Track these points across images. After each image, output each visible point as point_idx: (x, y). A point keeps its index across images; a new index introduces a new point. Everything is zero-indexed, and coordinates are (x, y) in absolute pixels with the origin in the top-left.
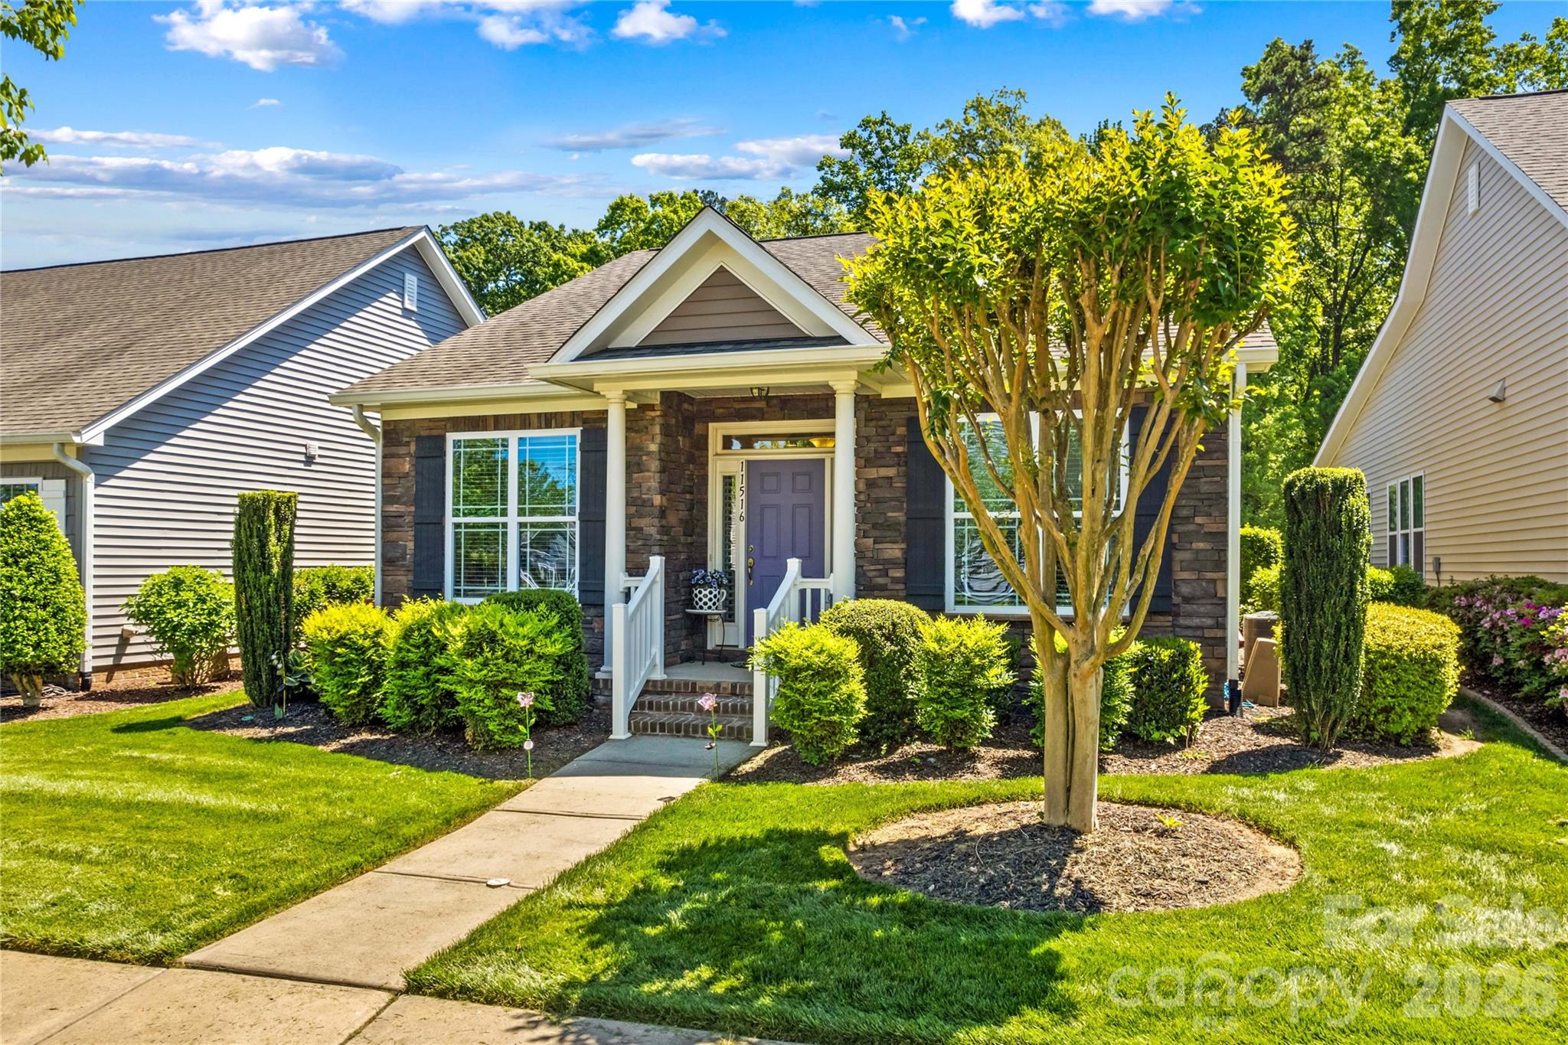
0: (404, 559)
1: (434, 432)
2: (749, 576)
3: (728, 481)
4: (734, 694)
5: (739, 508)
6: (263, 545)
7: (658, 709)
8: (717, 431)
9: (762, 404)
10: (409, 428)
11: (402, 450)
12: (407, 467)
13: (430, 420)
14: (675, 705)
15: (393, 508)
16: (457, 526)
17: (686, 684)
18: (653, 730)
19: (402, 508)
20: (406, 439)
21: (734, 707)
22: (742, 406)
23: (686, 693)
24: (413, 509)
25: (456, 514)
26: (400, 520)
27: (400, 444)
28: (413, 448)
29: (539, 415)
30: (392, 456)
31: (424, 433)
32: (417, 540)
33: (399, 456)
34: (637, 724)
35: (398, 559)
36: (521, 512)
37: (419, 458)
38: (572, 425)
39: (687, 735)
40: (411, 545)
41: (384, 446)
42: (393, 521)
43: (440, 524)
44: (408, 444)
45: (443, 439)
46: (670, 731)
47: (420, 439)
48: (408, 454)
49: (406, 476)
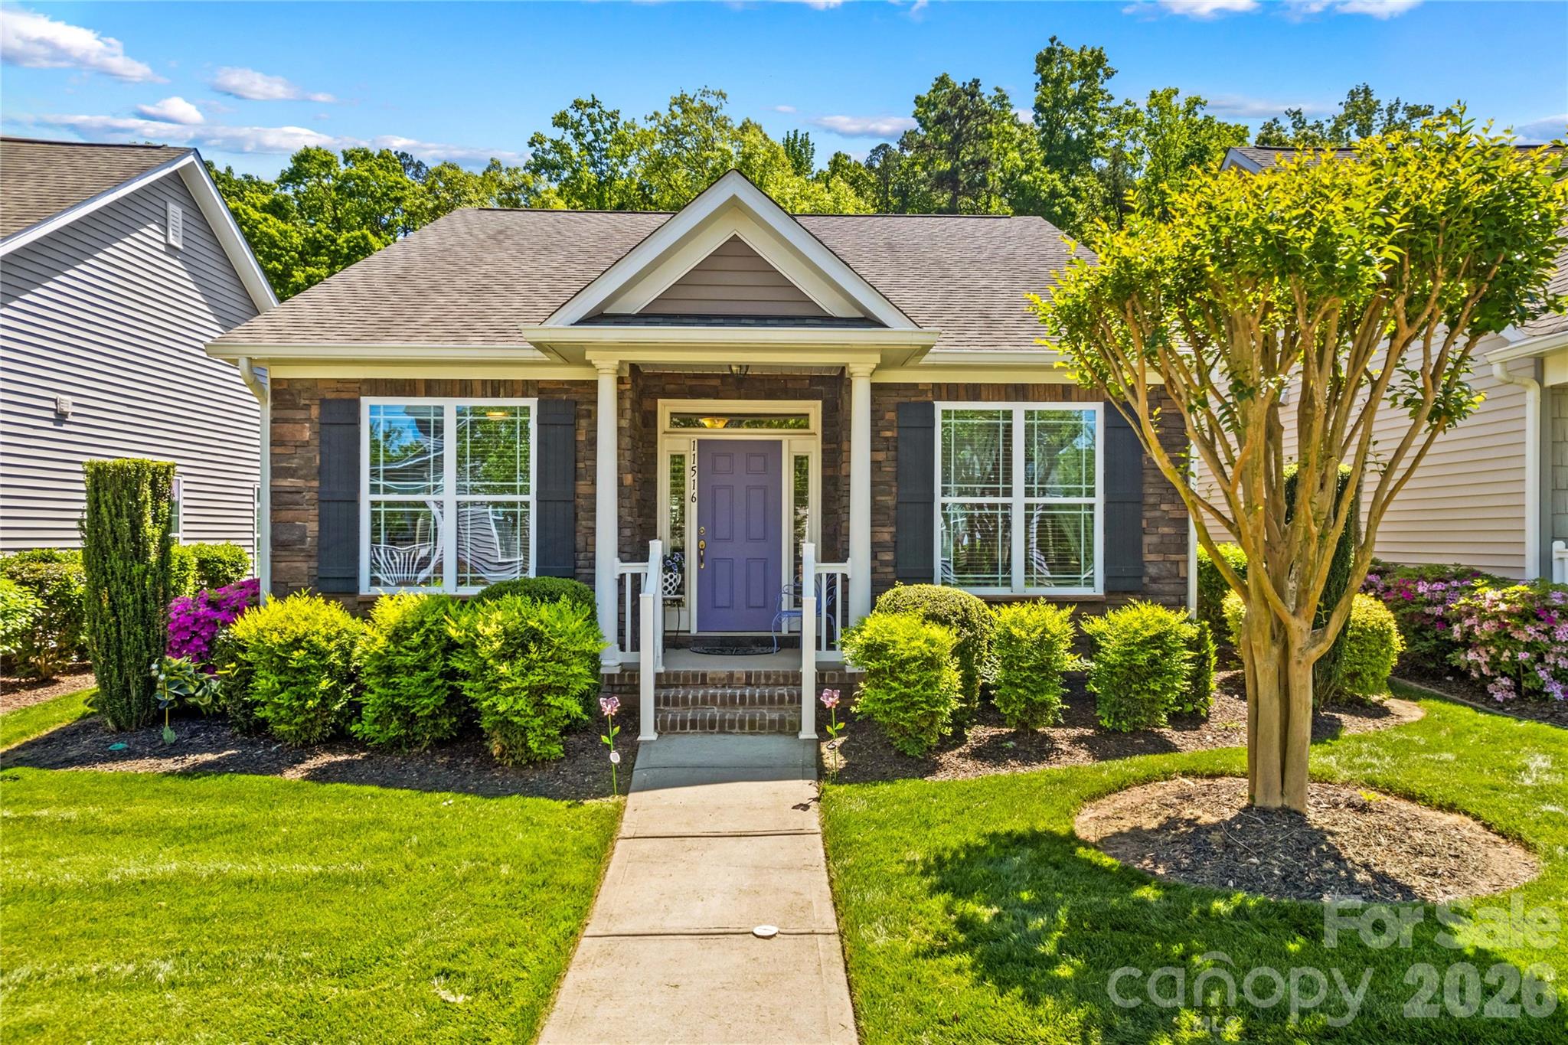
0: (302, 540)
1: (345, 396)
2: (701, 559)
3: (678, 460)
4: (748, 684)
5: (691, 488)
6: (136, 526)
7: (675, 704)
8: (666, 408)
9: (716, 382)
10: (308, 389)
11: (300, 415)
12: (307, 435)
13: (338, 381)
14: (695, 699)
15: (287, 483)
16: (374, 504)
17: (695, 675)
18: (683, 727)
19: (299, 483)
20: (303, 402)
21: (762, 697)
22: (694, 382)
23: (695, 686)
24: (316, 484)
25: (374, 489)
26: (297, 497)
27: (296, 407)
28: (315, 412)
29: (484, 382)
30: (286, 421)
31: (330, 396)
32: (322, 520)
33: (295, 422)
34: (663, 722)
35: (294, 543)
36: (461, 490)
37: (324, 425)
38: (525, 395)
39: (722, 731)
40: (313, 527)
41: (273, 408)
42: (287, 497)
43: (354, 502)
44: (307, 407)
45: (355, 405)
46: (703, 727)
47: (324, 402)
48: (309, 420)
49: (305, 445)
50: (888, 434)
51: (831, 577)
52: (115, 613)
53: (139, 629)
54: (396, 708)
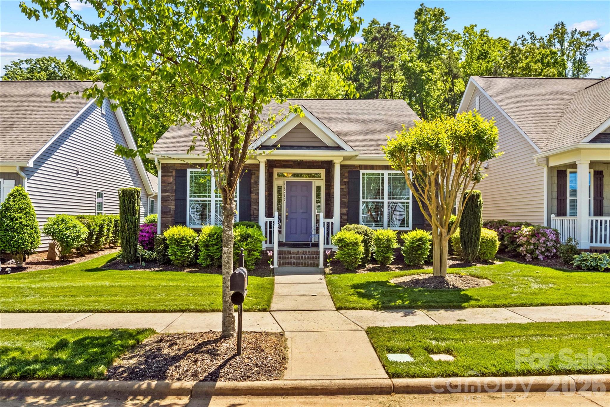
0: (170, 212)
1: (182, 168)
2: (287, 219)
3: (279, 188)
4: (303, 254)
5: (284, 197)
7: (283, 259)
8: (276, 171)
9: (292, 163)
10: (172, 167)
11: (170, 174)
12: (172, 180)
13: (181, 164)
14: (288, 257)
15: (166, 194)
16: (191, 201)
17: (288, 251)
18: (286, 264)
19: (169, 194)
20: (170, 170)
21: (308, 257)
22: (285, 163)
23: (288, 254)
24: (174, 194)
25: (191, 196)
26: (168, 198)
27: (168, 172)
28: (174, 173)
30: (165, 176)
31: (178, 168)
32: (176, 205)
33: (168, 176)
34: (280, 263)
35: (168, 212)
36: (216, 197)
37: (176, 177)
39: (297, 266)
40: (173, 207)
41: (162, 172)
42: (166, 199)
43: (185, 200)
44: (172, 172)
45: (186, 171)
46: (291, 265)
47: (177, 170)
48: (172, 176)
49: (171, 183)
50: (346, 180)
51: (328, 223)
52: (128, 231)
53: (134, 235)
54: (209, 256)
